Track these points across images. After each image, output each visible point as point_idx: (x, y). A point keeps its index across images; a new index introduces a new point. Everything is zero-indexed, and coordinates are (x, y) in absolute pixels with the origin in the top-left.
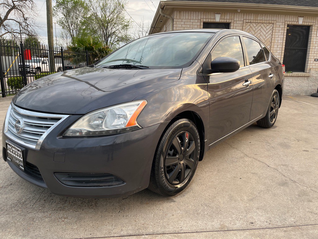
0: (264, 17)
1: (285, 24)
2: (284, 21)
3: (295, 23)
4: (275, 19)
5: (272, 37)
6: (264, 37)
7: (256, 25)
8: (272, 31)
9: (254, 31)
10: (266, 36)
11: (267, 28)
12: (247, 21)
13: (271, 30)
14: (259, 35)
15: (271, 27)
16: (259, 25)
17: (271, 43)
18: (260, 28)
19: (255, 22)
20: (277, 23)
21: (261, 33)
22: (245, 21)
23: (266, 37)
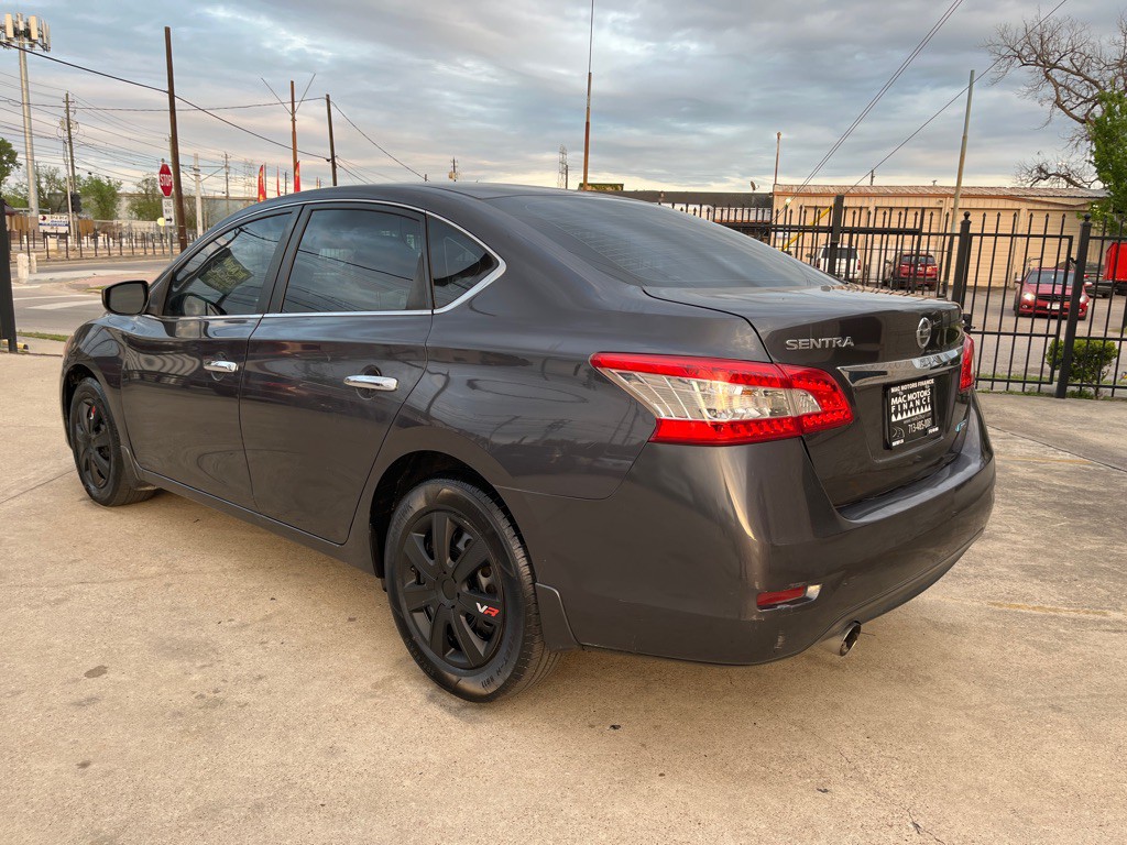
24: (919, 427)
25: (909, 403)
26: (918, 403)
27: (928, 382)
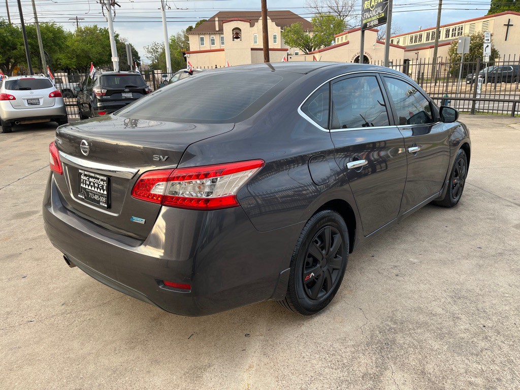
24: (96, 197)
25: (90, 182)
26: (96, 185)
27: (102, 178)
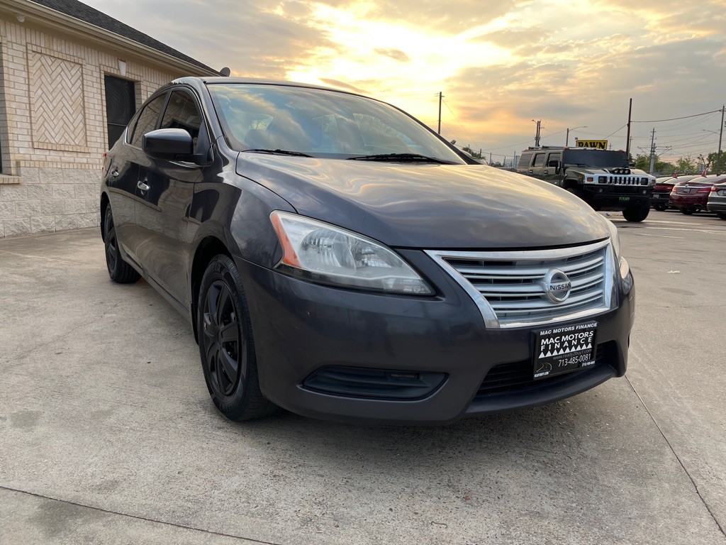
0: (63, 47)
1: (100, 70)
2: (97, 64)
3: (115, 73)
4: (83, 57)
5: (84, 96)
6: (70, 94)
7: (53, 63)
8: (82, 82)
9: (50, 75)
10: (73, 90)
11: (73, 72)
12: (35, 48)
13: (79, 78)
14: (60, 86)
15: (79, 73)
16: (57, 63)
17: (84, 108)
18: (59, 70)
19: (48, 53)
20: (88, 67)
21: (63, 83)
22: (29, 47)
23: (73, 94)
